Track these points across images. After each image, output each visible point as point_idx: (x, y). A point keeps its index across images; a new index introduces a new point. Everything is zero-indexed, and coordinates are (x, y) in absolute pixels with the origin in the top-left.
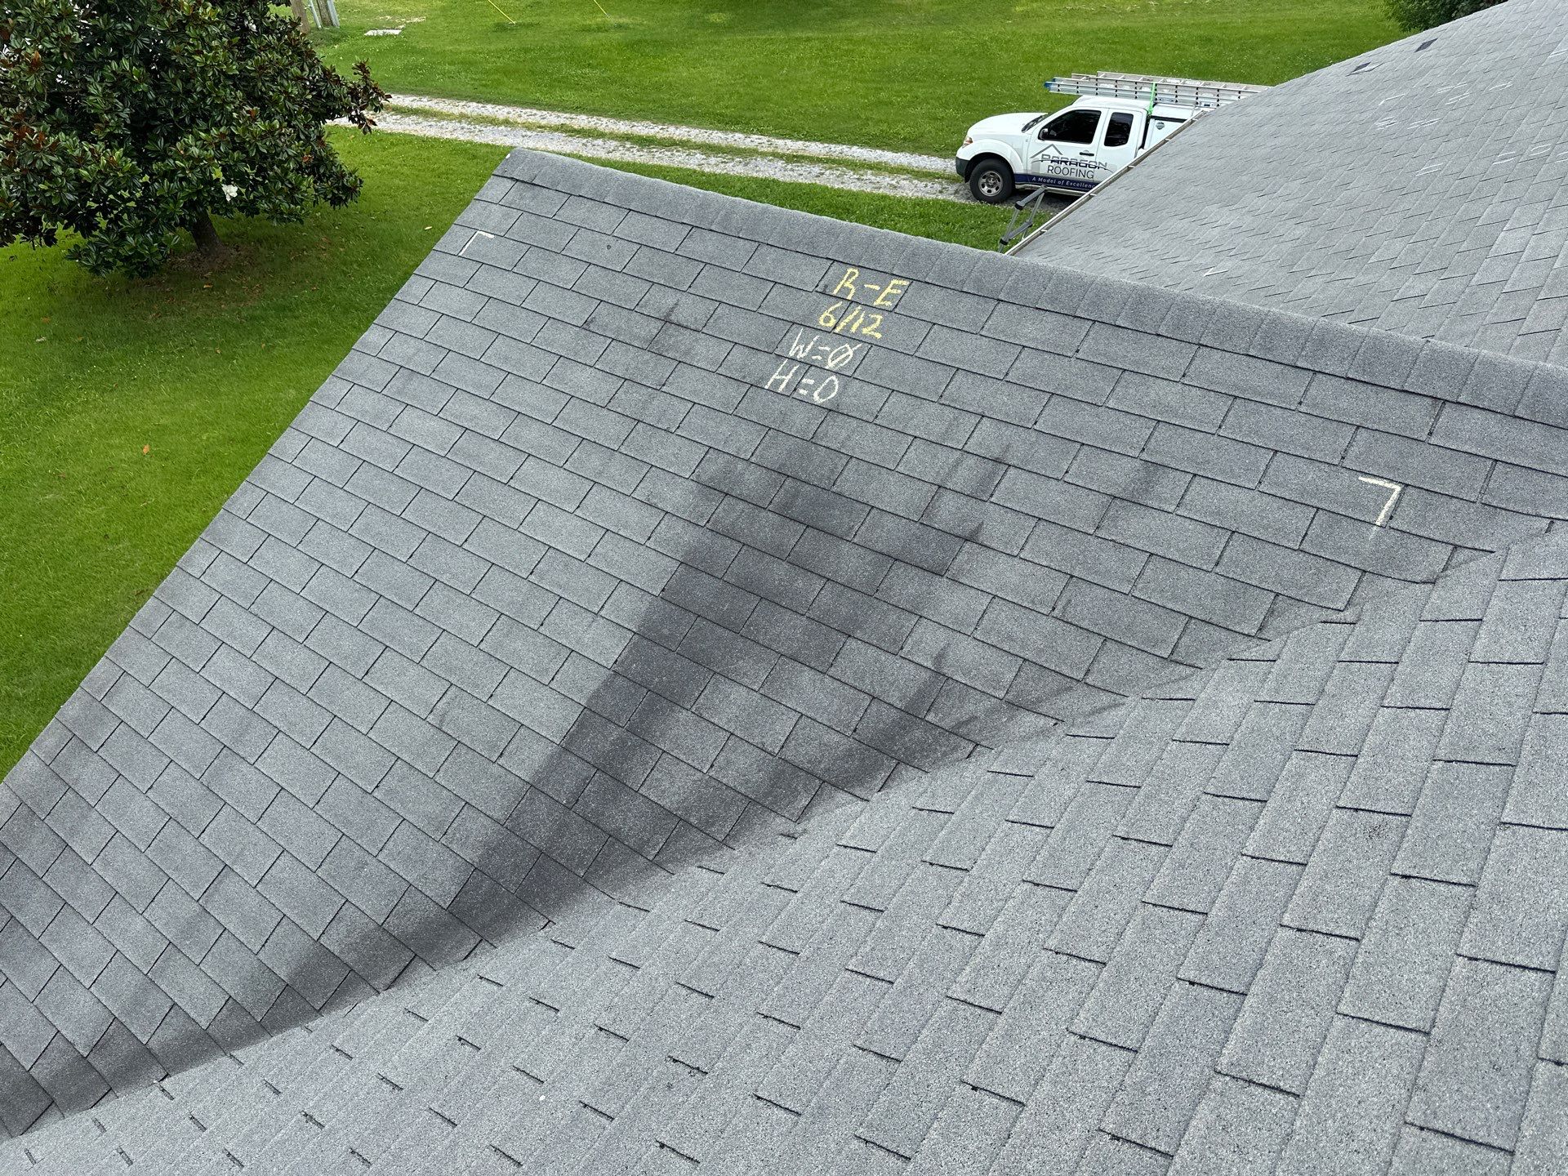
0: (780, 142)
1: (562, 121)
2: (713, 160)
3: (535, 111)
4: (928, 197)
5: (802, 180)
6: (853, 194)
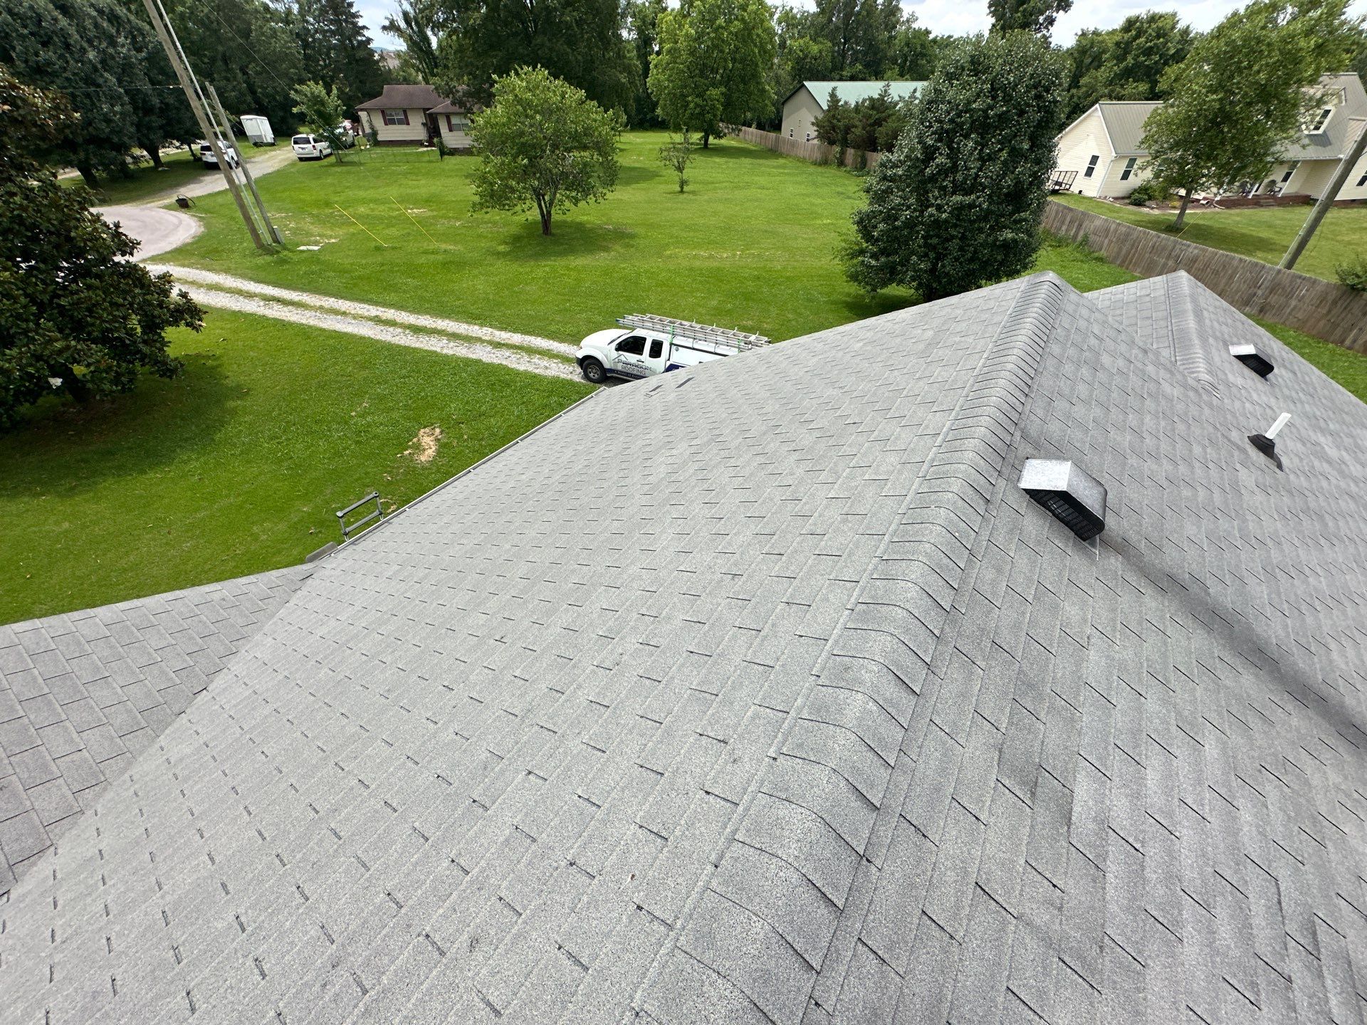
0: (497, 333)
1: (378, 313)
2: (452, 344)
3: (366, 306)
4: (562, 376)
5: (496, 361)
6: (518, 373)
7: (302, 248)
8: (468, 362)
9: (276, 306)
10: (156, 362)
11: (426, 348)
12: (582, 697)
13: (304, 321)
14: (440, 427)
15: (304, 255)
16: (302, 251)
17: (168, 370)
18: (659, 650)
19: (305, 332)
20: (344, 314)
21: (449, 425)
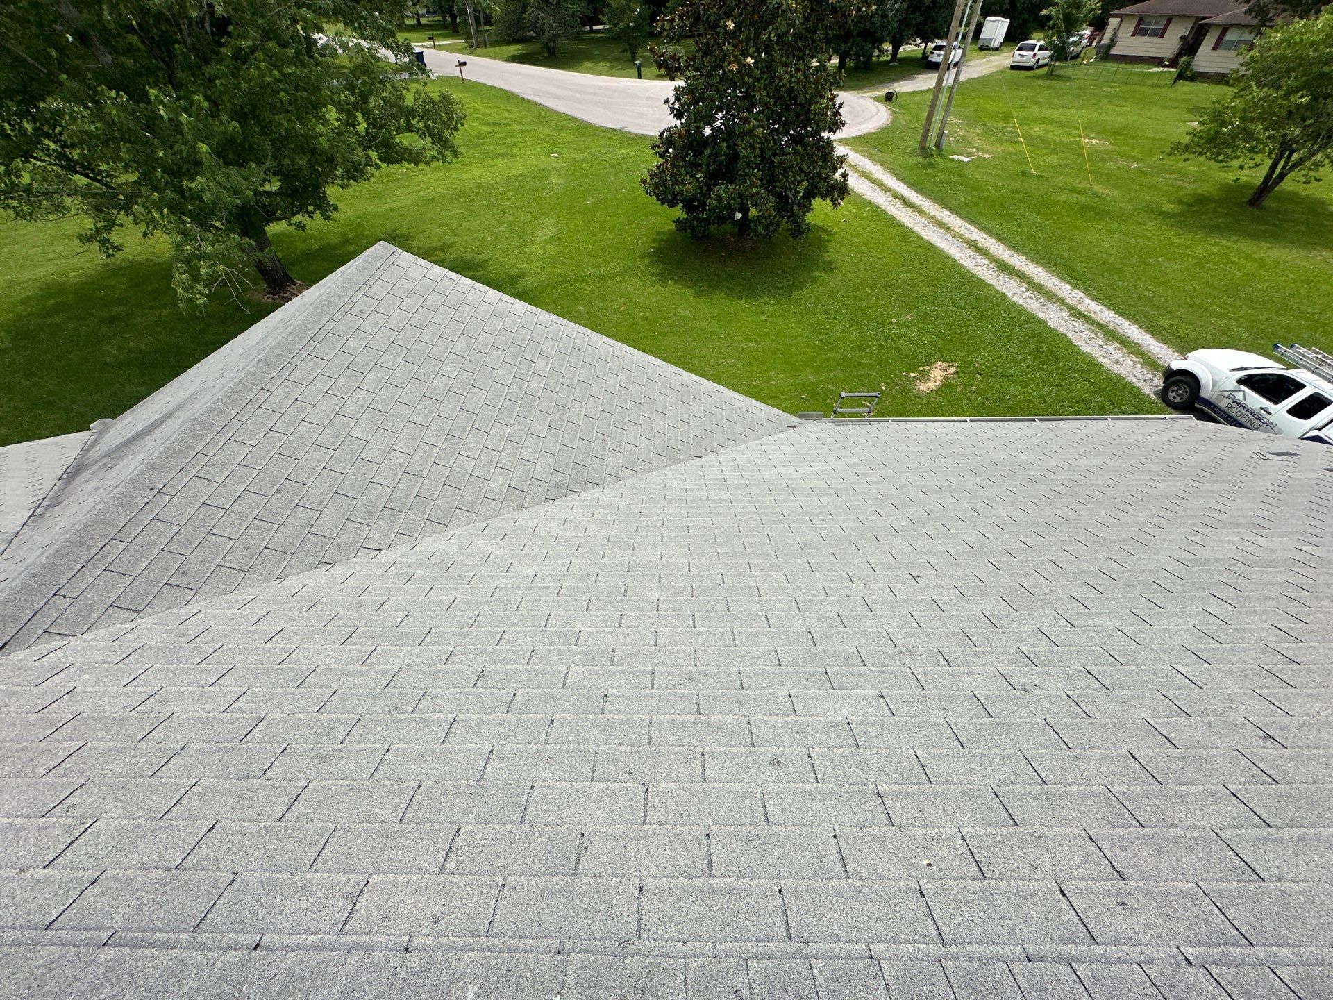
1: (978, 238)
3: (972, 228)
4: (1130, 379)
5: (1063, 330)
6: (1076, 352)
7: (955, 157)
8: (1031, 318)
9: (899, 204)
10: (797, 222)
11: (999, 288)
12: (967, 684)
13: (910, 225)
14: (957, 367)
15: (953, 163)
16: (953, 160)
17: (799, 230)
18: (1088, 719)
19: (906, 234)
20: (948, 229)
21: (967, 370)
